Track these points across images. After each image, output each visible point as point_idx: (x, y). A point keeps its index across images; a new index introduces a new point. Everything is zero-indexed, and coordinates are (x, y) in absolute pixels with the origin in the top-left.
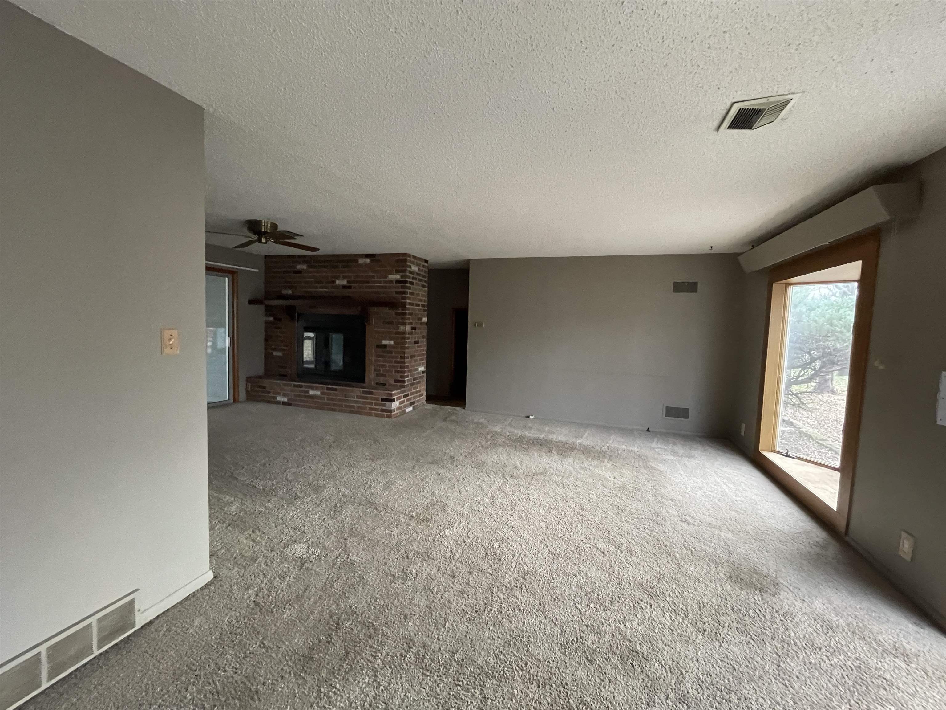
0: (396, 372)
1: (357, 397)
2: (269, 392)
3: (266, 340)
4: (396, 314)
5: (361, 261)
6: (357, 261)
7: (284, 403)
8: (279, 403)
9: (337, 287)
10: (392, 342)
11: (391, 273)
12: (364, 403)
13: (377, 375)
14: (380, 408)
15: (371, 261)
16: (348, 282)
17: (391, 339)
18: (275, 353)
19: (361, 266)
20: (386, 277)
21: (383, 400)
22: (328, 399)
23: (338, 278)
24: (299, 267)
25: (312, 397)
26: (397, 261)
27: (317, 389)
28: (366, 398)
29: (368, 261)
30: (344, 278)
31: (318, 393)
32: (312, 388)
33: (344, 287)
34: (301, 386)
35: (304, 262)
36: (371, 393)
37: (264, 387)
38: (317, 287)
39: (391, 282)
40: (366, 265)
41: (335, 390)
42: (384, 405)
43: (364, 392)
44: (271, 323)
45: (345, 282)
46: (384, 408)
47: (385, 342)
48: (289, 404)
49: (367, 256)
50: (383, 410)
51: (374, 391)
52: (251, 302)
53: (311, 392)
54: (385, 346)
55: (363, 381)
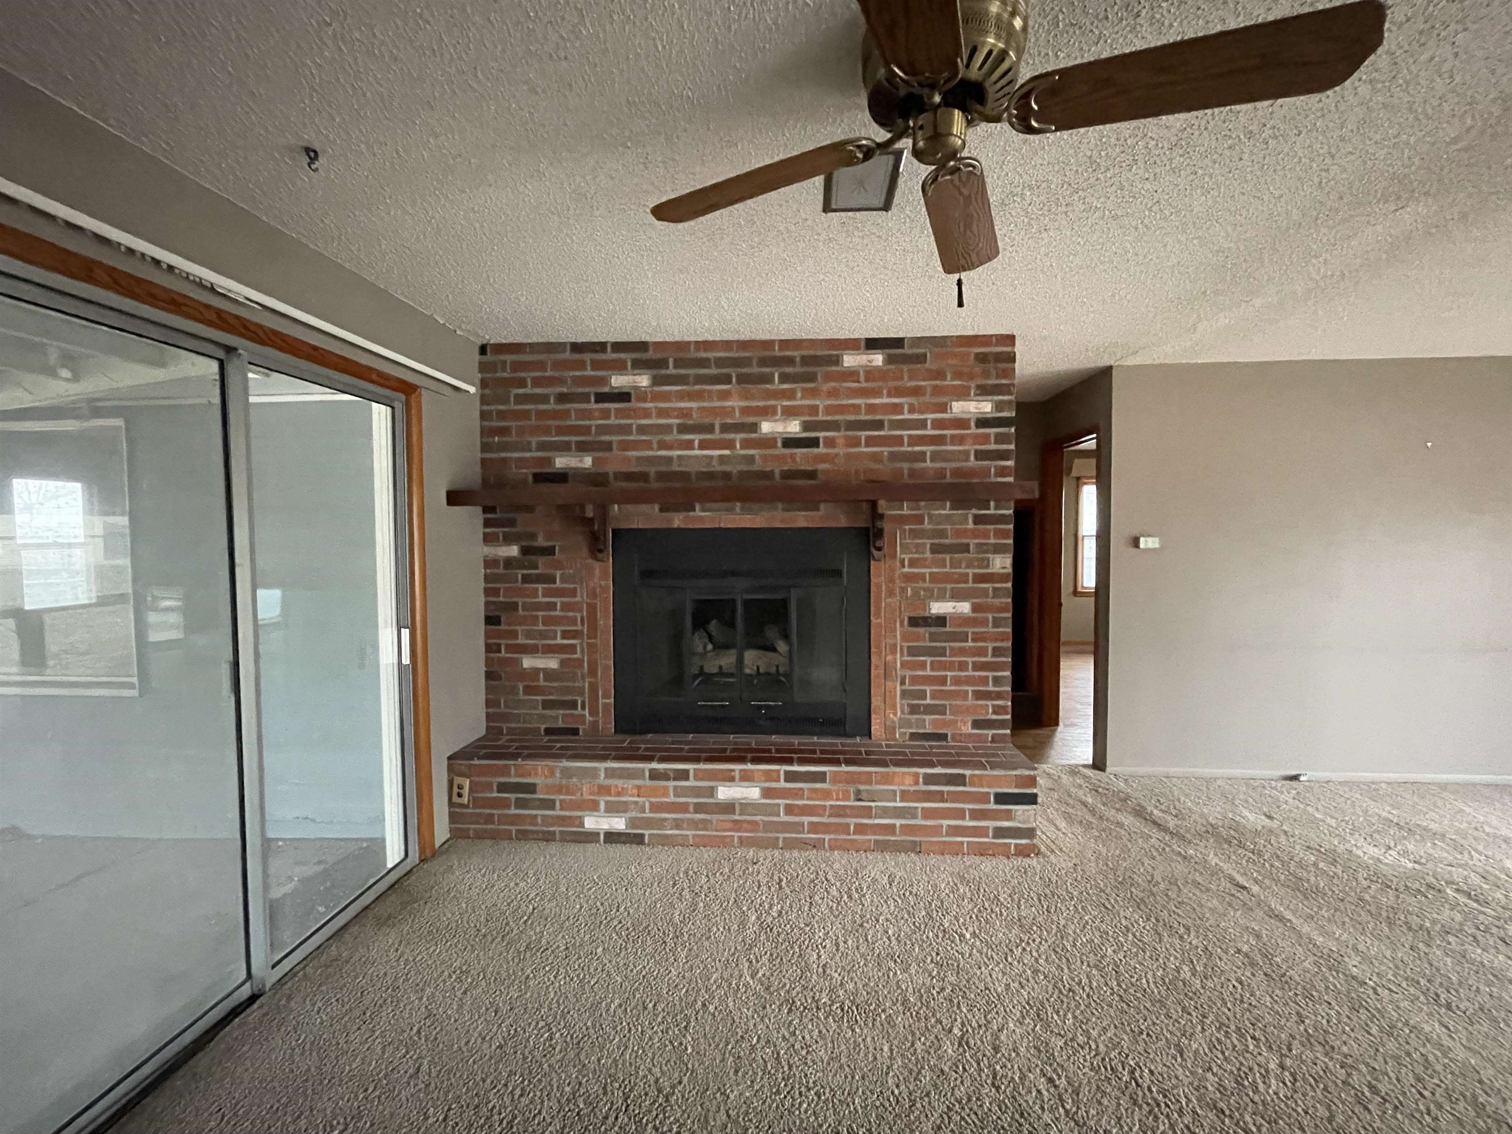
0: (979, 695)
1: (905, 796)
2: (549, 804)
3: (491, 620)
4: (978, 520)
5: (850, 360)
6: (837, 361)
7: (612, 837)
8: (591, 837)
9: (768, 442)
10: (965, 607)
11: (962, 394)
12: (928, 814)
13: (914, 709)
14: (991, 824)
15: (889, 360)
16: (806, 426)
17: (957, 596)
18: (528, 662)
19: (852, 374)
20: (943, 408)
21: (1001, 799)
22: (789, 810)
23: (767, 413)
24: (618, 381)
25: (728, 807)
26: (982, 358)
27: (746, 777)
28: (940, 797)
29: (878, 359)
30: (790, 413)
31: (753, 793)
32: (729, 778)
33: (790, 442)
34: (683, 775)
35: (640, 365)
36: (959, 780)
37: (531, 788)
38: (689, 445)
39: (961, 423)
40: (871, 373)
41: (821, 777)
42: (1008, 815)
43: (930, 779)
44: (509, 562)
45: (794, 427)
46: (1006, 824)
47: (938, 608)
48: (638, 840)
49: (872, 344)
50: (1000, 833)
51: (968, 773)
52: (454, 498)
53: (725, 793)
54: (941, 620)
55: (869, 735)
